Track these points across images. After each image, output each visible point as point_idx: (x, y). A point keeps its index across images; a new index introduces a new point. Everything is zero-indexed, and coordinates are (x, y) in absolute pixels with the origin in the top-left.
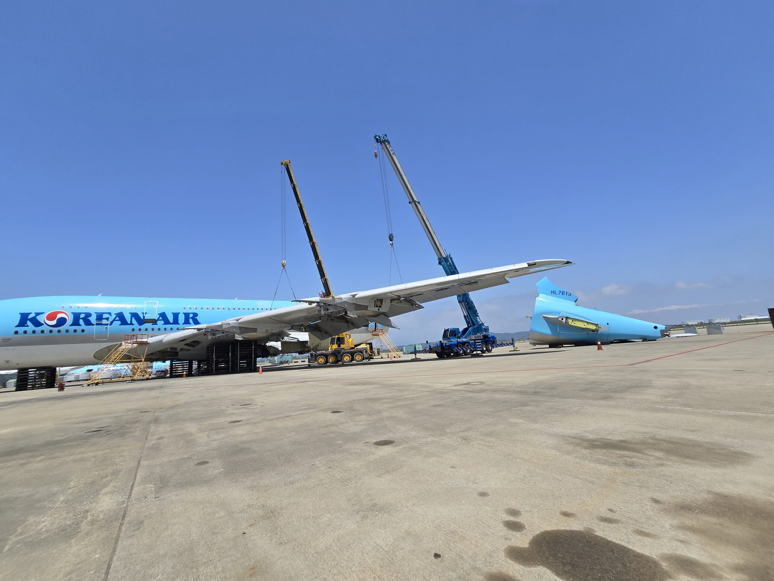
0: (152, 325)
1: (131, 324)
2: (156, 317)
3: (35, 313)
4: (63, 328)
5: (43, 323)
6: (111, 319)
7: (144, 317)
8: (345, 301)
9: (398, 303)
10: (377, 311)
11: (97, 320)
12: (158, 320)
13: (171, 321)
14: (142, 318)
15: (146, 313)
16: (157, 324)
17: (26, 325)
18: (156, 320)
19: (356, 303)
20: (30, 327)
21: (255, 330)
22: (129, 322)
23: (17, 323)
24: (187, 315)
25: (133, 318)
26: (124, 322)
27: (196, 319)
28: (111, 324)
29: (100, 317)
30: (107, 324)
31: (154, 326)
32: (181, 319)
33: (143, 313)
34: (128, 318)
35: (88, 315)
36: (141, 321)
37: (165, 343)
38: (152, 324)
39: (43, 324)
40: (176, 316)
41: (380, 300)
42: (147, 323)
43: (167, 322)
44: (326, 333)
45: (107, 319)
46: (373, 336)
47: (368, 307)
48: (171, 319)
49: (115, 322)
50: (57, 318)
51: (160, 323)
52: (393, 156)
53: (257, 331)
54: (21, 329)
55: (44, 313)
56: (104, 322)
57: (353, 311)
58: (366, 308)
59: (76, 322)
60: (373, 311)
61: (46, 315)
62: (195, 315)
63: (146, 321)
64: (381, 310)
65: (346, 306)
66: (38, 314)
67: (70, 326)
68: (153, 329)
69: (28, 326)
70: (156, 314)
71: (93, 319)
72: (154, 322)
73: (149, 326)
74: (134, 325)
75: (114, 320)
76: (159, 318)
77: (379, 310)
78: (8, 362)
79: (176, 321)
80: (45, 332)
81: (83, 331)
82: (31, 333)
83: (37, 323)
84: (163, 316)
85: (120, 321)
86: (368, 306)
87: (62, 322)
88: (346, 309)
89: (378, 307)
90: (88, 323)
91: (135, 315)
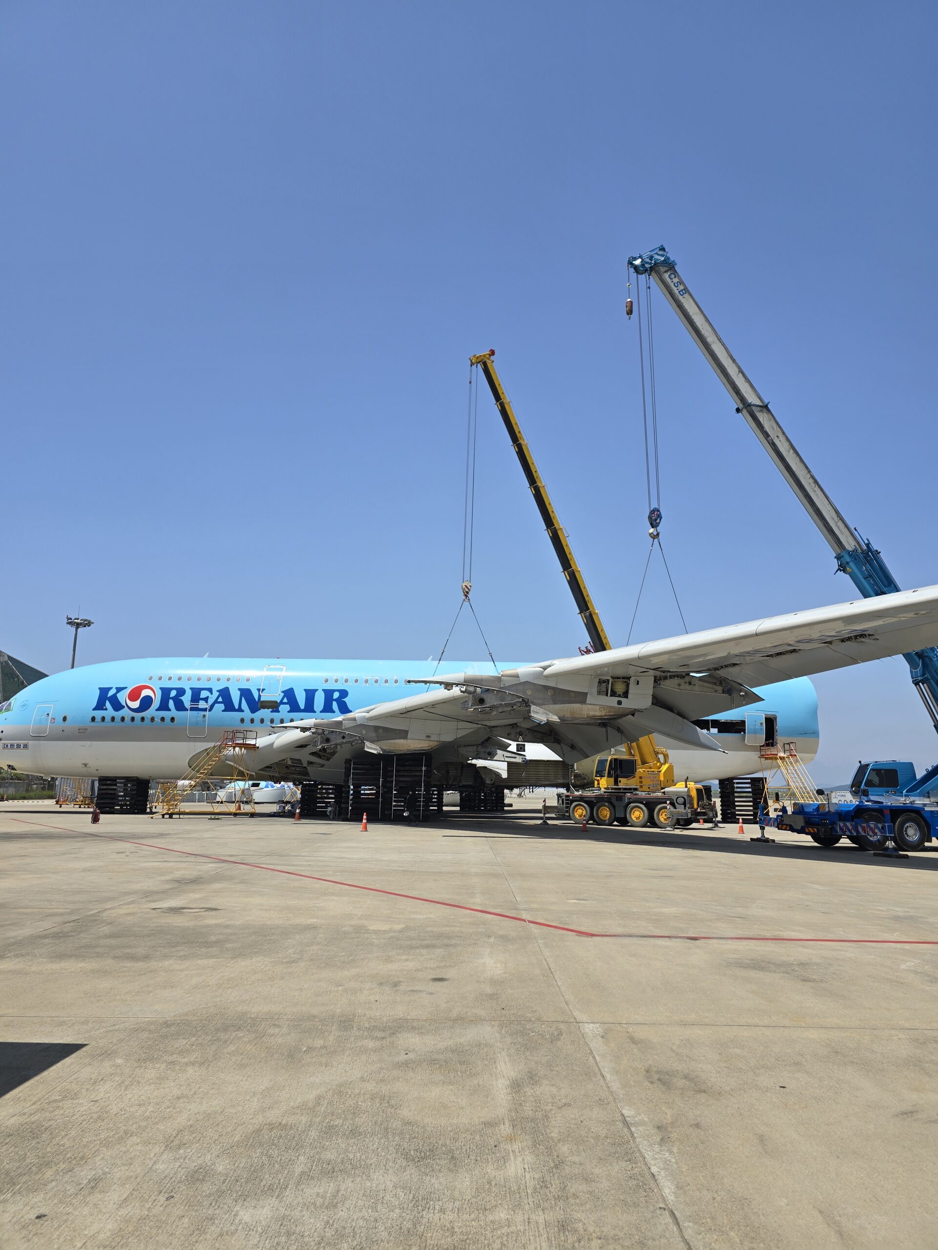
0: (271, 712)
1: (240, 710)
2: (277, 697)
3: (116, 688)
4: (147, 714)
5: (124, 704)
6: (211, 701)
7: (260, 696)
8: (527, 682)
9: (679, 685)
10: (616, 705)
11: (192, 701)
12: (282, 703)
13: (302, 704)
14: (257, 698)
15: (263, 690)
16: (279, 712)
17: (105, 708)
18: (277, 702)
19: (554, 686)
20: (109, 711)
21: (403, 734)
22: (237, 707)
23: (94, 705)
24: (328, 693)
25: (243, 698)
26: (229, 707)
27: (345, 703)
28: (210, 710)
29: (196, 695)
30: (205, 710)
31: (275, 715)
32: (319, 701)
33: (259, 690)
34: (235, 696)
35: (181, 692)
36: (255, 705)
37: (277, 748)
38: (271, 710)
39: (124, 707)
40: (310, 694)
41: (623, 678)
42: (264, 708)
43: (294, 707)
44: (573, 747)
45: (206, 699)
46: (763, 759)
47: (589, 696)
48: (302, 702)
49: (216, 705)
50: (142, 696)
51: (284, 708)
52: (680, 298)
53: (409, 737)
54: (99, 714)
55: (126, 688)
56: (202, 704)
57: (545, 704)
58: (581, 698)
59: (164, 706)
60: (603, 707)
61: (127, 691)
62: (344, 693)
63: (264, 704)
64: (627, 704)
65: (529, 692)
66: (119, 690)
67: (157, 710)
68: (272, 721)
69: (106, 709)
70: (280, 692)
71: (186, 699)
72: (274, 706)
73: (265, 713)
74: (243, 711)
75: (216, 702)
76: (283, 699)
77: (620, 703)
78: (86, 765)
79: (309, 708)
80: (126, 719)
81: (173, 719)
82: (110, 721)
83: (117, 706)
84: (289, 694)
85: (223, 705)
86: (587, 693)
87: (147, 703)
88: (528, 700)
89: (619, 696)
90: (180, 706)
91: (246, 693)
